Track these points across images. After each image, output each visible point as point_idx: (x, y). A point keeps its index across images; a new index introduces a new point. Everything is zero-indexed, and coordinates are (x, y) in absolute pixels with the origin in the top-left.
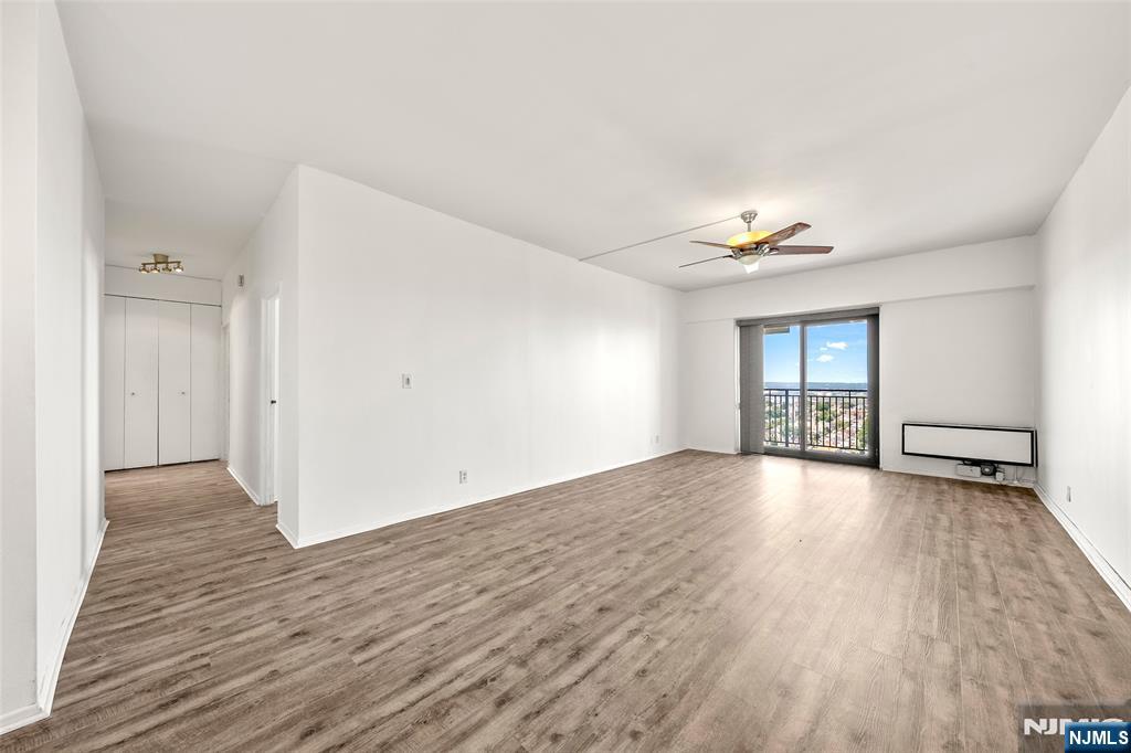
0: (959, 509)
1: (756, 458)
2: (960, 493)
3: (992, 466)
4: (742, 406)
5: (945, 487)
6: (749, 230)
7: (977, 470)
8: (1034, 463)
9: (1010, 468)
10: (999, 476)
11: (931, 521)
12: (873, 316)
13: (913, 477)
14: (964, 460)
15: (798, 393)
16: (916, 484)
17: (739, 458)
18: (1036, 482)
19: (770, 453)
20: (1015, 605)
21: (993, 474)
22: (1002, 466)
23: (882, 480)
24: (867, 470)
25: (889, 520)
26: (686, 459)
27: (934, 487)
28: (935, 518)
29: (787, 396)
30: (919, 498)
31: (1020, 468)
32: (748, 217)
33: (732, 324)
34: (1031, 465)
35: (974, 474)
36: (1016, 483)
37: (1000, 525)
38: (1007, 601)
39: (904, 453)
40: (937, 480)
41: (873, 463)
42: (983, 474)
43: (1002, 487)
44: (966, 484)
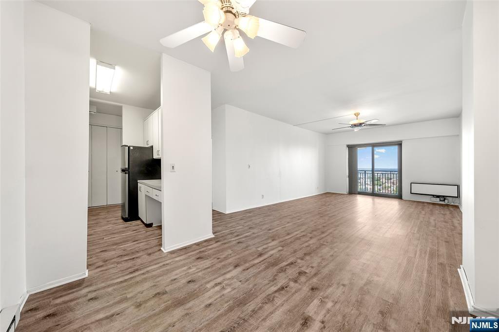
0: (429, 210)
1: (355, 195)
2: (431, 206)
3: (444, 198)
4: (349, 177)
5: (426, 204)
6: (357, 119)
7: (438, 199)
8: (459, 196)
9: (450, 199)
10: (446, 201)
11: (419, 212)
12: (400, 144)
13: (415, 201)
14: (433, 195)
15: (371, 172)
16: (415, 204)
17: (348, 195)
18: (459, 203)
19: (360, 193)
20: (440, 229)
21: (444, 200)
22: (447, 198)
23: (403, 202)
24: (397, 199)
25: (404, 212)
26: (328, 195)
27: (422, 204)
28: (420, 212)
29: (365, 173)
30: (416, 207)
31: (454, 198)
32: (357, 115)
33: (346, 146)
34: (457, 197)
35: (437, 200)
36: (452, 204)
37: (443, 214)
38: (438, 228)
39: (411, 193)
40: (423, 203)
41: (399, 197)
42: (440, 200)
43: (447, 205)
44: (434, 204)
